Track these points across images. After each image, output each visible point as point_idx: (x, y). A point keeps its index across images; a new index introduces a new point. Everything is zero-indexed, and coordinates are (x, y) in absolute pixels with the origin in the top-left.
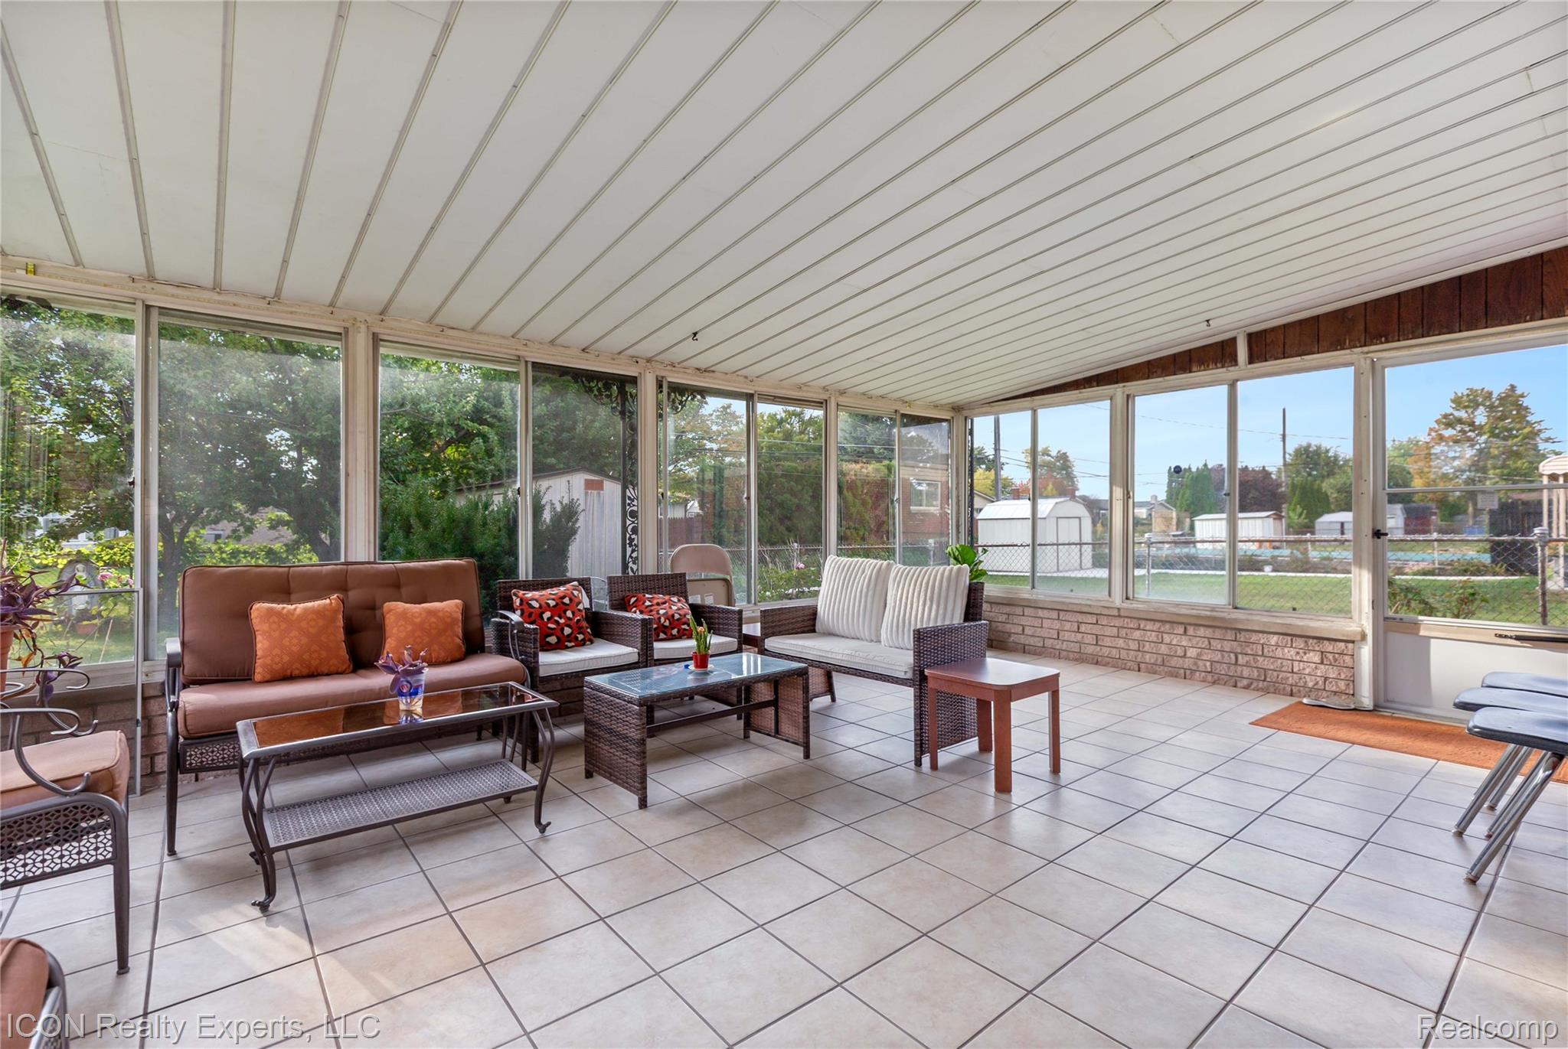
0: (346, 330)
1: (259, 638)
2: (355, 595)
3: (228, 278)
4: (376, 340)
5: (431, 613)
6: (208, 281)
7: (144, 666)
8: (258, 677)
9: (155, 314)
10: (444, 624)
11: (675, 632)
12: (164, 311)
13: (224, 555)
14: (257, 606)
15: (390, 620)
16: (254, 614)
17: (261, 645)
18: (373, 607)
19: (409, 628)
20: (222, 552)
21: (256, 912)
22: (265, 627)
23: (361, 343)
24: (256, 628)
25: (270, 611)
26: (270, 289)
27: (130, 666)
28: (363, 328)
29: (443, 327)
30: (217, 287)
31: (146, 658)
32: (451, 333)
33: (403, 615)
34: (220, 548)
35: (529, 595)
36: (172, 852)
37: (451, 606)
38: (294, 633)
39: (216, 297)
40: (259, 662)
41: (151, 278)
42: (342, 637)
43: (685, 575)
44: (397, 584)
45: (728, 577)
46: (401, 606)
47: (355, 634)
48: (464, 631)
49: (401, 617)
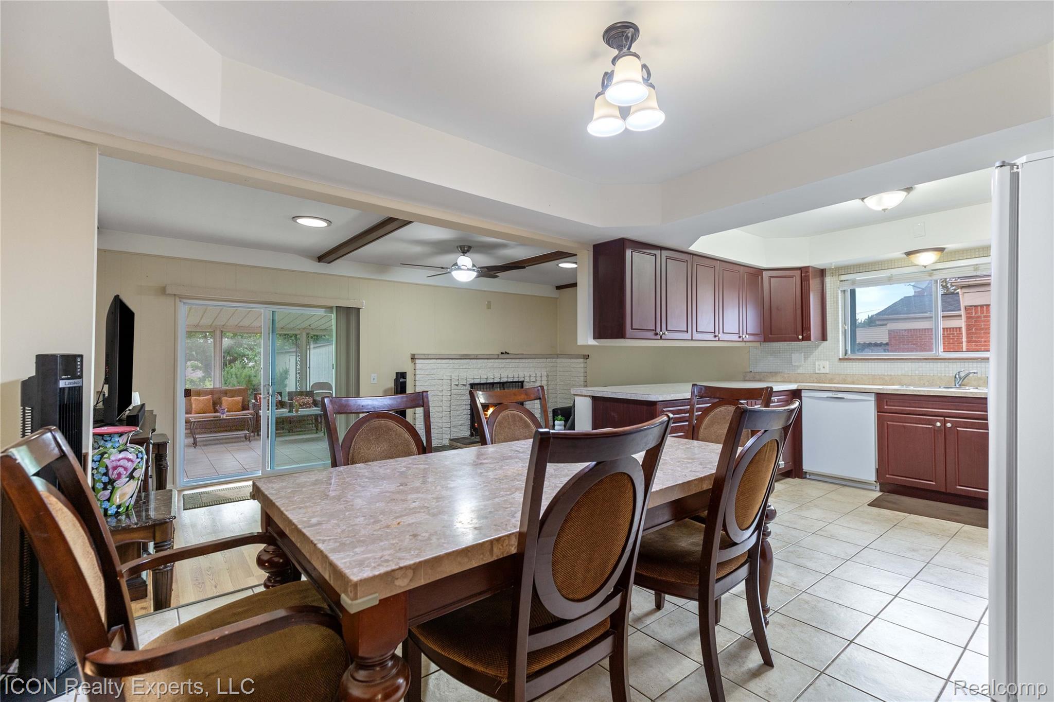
0: (214, 330)
1: (193, 404)
2: (216, 396)
4: (222, 333)
5: (234, 400)
8: (193, 412)
10: (238, 402)
11: (304, 406)
14: (192, 397)
15: (223, 402)
16: (192, 400)
17: (194, 406)
18: (220, 399)
19: (228, 403)
22: (195, 402)
23: (218, 333)
24: (193, 402)
25: (195, 399)
28: (219, 330)
29: (239, 327)
32: (242, 328)
35: (259, 396)
37: (239, 399)
38: (201, 403)
40: (194, 410)
42: (211, 404)
43: (313, 391)
44: (226, 393)
45: (331, 392)
46: (226, 398)
47: (215, 404)
48: (242, 404)
49: (226, 401)
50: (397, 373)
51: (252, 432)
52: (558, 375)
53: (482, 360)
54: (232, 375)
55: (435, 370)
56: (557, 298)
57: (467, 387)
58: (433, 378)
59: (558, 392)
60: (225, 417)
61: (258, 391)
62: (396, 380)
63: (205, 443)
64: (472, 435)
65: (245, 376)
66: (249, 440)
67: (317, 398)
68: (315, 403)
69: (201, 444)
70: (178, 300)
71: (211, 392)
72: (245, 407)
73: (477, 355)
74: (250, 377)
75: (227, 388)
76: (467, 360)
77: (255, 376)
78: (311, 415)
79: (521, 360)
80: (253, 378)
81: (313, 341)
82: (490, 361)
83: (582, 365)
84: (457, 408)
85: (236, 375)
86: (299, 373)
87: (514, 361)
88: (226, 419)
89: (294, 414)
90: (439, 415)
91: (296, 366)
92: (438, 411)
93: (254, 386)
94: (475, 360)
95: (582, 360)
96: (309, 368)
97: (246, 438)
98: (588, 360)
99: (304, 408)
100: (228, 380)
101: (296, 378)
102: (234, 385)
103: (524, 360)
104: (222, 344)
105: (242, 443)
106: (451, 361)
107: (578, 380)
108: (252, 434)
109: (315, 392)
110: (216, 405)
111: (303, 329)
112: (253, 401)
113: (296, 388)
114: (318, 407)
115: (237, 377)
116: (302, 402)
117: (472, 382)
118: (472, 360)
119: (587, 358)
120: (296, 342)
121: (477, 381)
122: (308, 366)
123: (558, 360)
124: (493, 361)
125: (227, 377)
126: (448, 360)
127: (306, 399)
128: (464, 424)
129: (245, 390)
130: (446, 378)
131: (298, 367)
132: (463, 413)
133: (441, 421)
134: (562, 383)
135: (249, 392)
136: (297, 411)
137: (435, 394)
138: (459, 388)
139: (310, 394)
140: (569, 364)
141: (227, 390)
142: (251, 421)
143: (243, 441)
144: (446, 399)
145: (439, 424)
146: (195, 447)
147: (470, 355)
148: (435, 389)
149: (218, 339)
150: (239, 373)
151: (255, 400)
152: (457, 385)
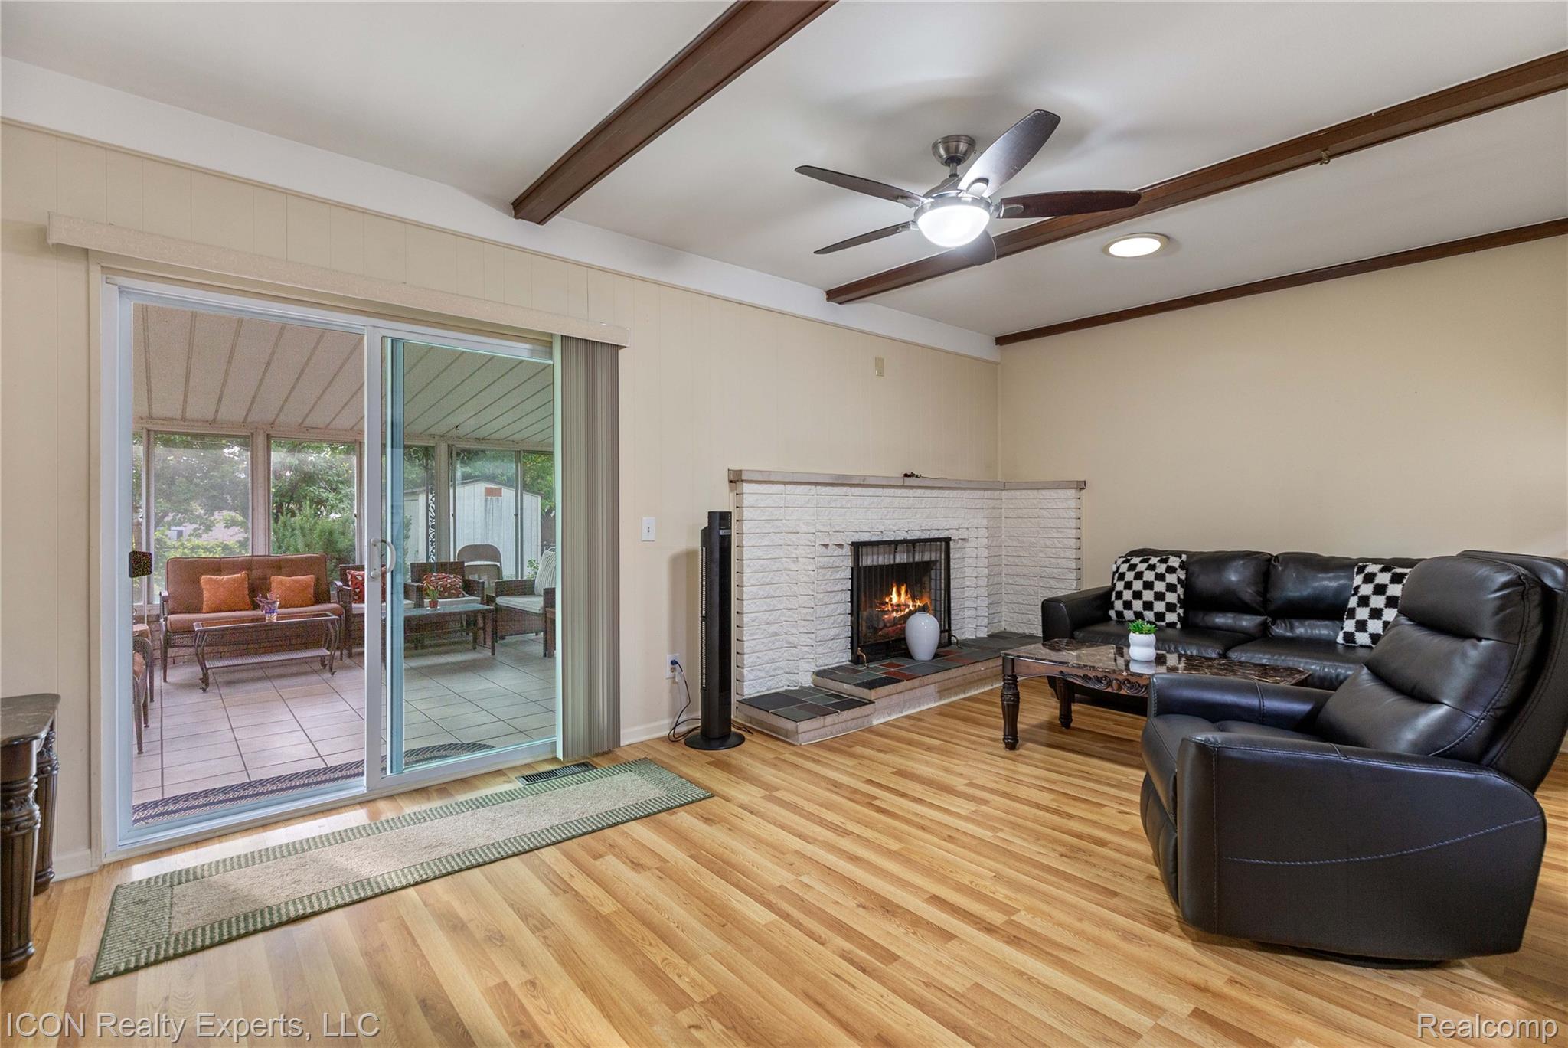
0: (252, 434)
1: (205, 592)
2: (256, 573)
3: (188, 415)
4: (269, 437)
5: (297, 582)
6: (180, 417)
7: (148, 607)
8: (204, 611)
9: (152, 434)
10: (304, 587)
11: (446, 594)
12: (156, 432)
13: (186, 550)
14: (204, 577)
15: (274, 585)
16: (202, 581)
17: (206, 595)
18: (265, 578)
19: (283, 588)
20: (184, 548)
21: (201, 691)
22: (208, 586)
23: (260, 440)
24: (203, 587)
25: (211, 579)
26: (210, 418)
27: (141, 606)
28: (262, 431)
29: (308, 429)
30: (184, 419)
31: (148, 603)
32: (313, 430)
33: (281, 583)
34: (182, 545)
35: (357, 573)
36: (165, 681)
37: (309, 578)
38: (222, 589)
39: (182, 423)
40: (205, 603)
41: (151, 417)
42: (246, 592)
43: (463, 562)
44: (279, 566)
45: (498, 564)
46: (280, 577)
47: (253, 590)
48: (315, 591)
49: (280, 583)
50: (710, 514)
51: (338, 648)
52: (1003, 525)
53: (873, 490)
54: (293, 530)
55: (782, 510)
56: (999, 364)
57: (845, 550)
58: (779, 527)
59: (1004, 562)
60: (274, 618)
61: (349, 562)
62: (707, 534)
63: (231, 677)
64: (856, 660)
65: (321, 531)
66: (331, 669)
67: (471, 577)
68: (469, 587)
69: (220, 679)
70: (96, 274)
71: (247, 565)
72: (321, 597)
73: (865, 479)
74: (331, 533)
75: (283, 556)
76: (845, 489)
77: (343, 533)
78: (460, 613)
79: (941, 491)
80: (336, 536)
81: (461, 462)
82: (887, 491)
83: (1073, 504)
84: (826, 599)
85: (302, 529)
86: (433, 526)
87: (928, 493)
88: (278, 624)
89: (427, 610)
90: (790, 616)
91: (428, 511)
92: (790, 606)
93: (340, 552)
94: (860, 489)
95: (1072, 493)
96: (454, 515)
97: (324, 666)
98: (1084, 491)
99: (446, 598)
100: (285, 541)
101: (428, 535)
102: (300, 548)
103: (946, 493)
104: (269, 464)
105: (315, 678)
106: (813, 489)
107: (1060, 535)
108: (338, 653)
109: (466, 564)
110: (257, 590)
111: (442, 436)
112: (339, 583)
113: (428, 557)
114: (472, 594)
115: (304, 535)
116: (442, 586)
117: (858, 538)
118: (853, 489)
119: (1081, 489)
120: (427, 465)
121: (865, 537)
122: (452, 512)
123: (1004, 494)
124: (891, 491)
125: (284, 535)
126: (808, 487)
127: (450, 578)
128: (838, 635)
129: (323, 560)
130: (805, 529)
131: (430, 514)
132: (838, 612)
133: (794, 631)
134: (1015, 544)
135: (330, 565)
136: (434, 604)
137: (782, 567)
138: (829, 552)
139: (457, 568)
140: (1035, 501)
141: (280, 560)
142: (334, 629)
143: (316, 672)
144: (806, 579)
145: (791, 639)
146: (204, 690)
147: (851, 477)
148: (782, 555)
149: (261, 454)
150: (308, 526)
151: (341, 580)
152: (826, 546)
